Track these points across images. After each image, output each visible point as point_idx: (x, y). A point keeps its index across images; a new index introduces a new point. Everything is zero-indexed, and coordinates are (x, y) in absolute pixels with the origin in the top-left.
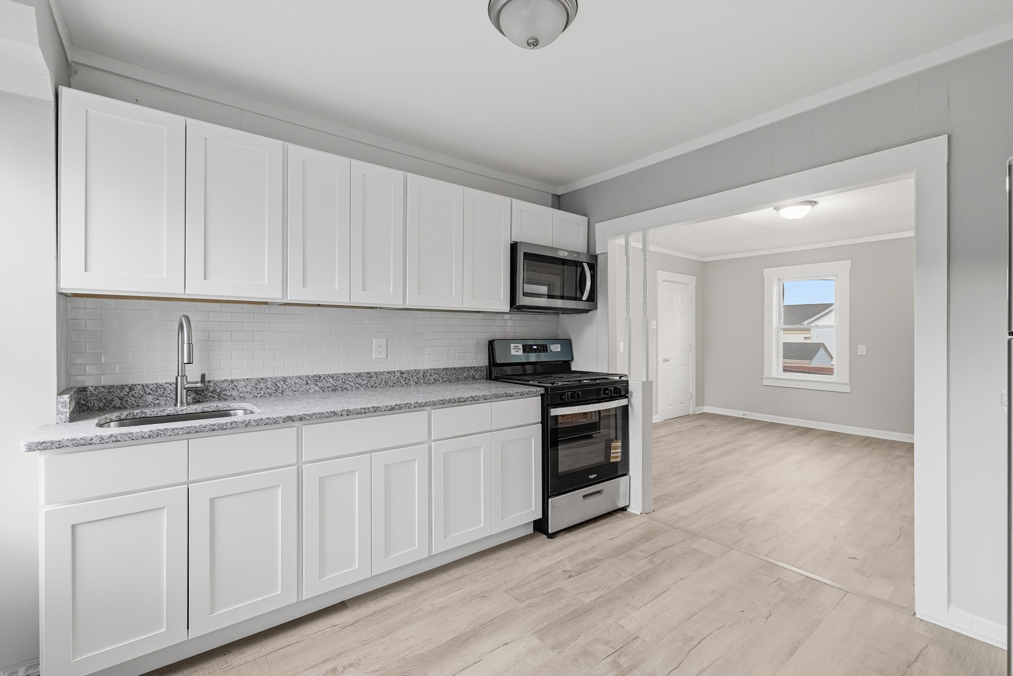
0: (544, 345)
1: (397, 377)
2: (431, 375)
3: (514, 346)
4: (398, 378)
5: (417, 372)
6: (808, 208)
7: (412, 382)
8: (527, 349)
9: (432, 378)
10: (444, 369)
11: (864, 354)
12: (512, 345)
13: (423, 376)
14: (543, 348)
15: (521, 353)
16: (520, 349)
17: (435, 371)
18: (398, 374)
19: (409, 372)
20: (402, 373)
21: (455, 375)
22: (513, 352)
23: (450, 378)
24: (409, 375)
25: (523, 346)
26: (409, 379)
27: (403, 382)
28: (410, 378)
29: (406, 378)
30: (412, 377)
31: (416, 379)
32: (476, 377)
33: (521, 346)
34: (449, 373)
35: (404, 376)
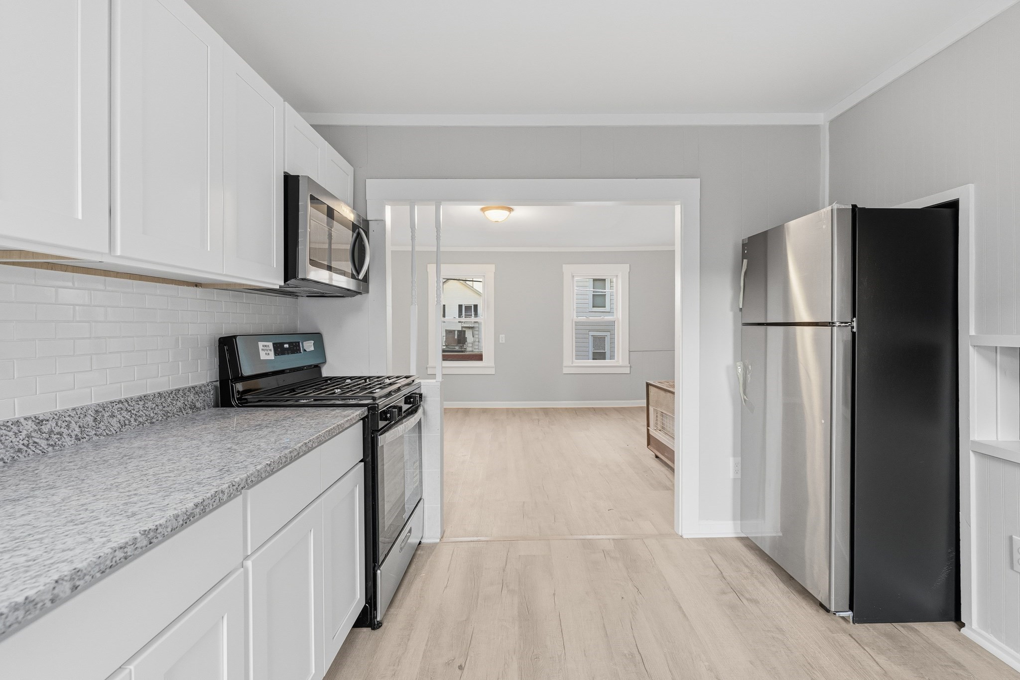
0: (296, 343)
1: (24, 432)
2: (113, 416)
3: (263, 346)
4: (29, 436)
5: (81, 412)
6: (506, 213)
7: (68, 439)
8: (279, 349)
9: (114, 421)
10: (140, 399)
11: (504, 342)
12: (261, 344)
13: (95, 420)
14: (295, 348)
15: (272, 356)
16: (271, 350)
17: (121, 405)
18: (30, 426)
19: (58, 417)
20: (39, 422)
21: (160, 407)
22: (263, 356)
23: (152, 415)
24: (60, 423)
25: (274, 344)
26: (61, 434)
27: (43, 443)
28: (62, 429)
29: (51, 432)
30: (68, 427)
31: (77, 430)
32: (198, 405)
33: (271, 344)
34: (149, 404)
35: (46, 429)
